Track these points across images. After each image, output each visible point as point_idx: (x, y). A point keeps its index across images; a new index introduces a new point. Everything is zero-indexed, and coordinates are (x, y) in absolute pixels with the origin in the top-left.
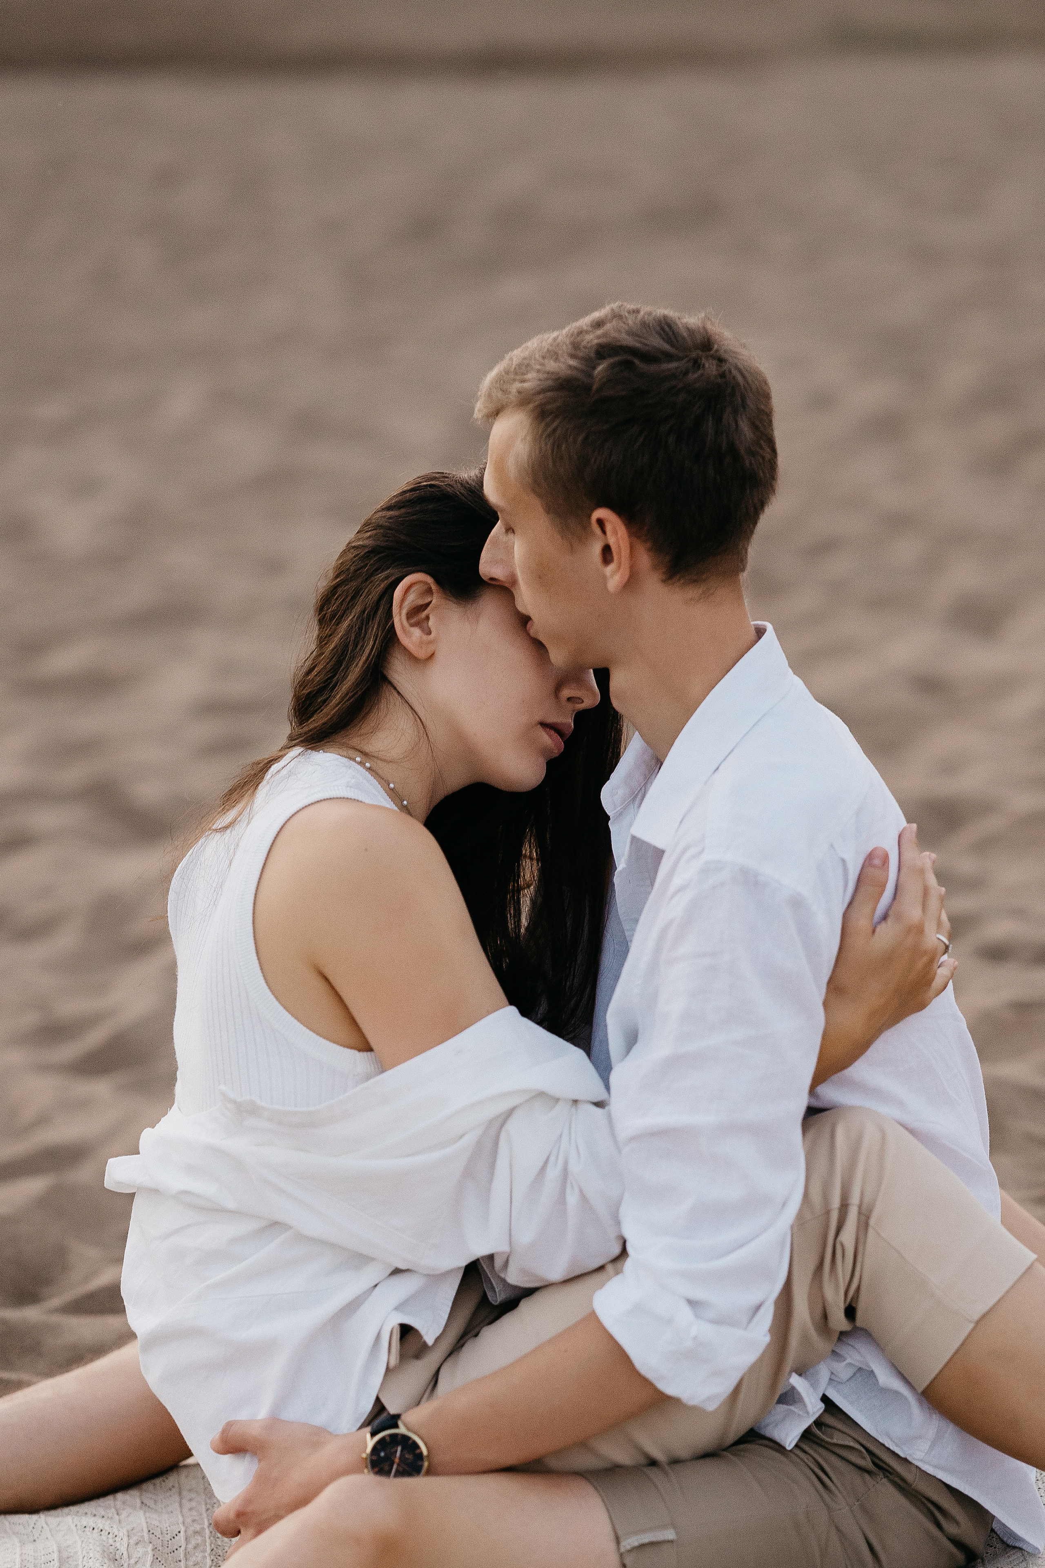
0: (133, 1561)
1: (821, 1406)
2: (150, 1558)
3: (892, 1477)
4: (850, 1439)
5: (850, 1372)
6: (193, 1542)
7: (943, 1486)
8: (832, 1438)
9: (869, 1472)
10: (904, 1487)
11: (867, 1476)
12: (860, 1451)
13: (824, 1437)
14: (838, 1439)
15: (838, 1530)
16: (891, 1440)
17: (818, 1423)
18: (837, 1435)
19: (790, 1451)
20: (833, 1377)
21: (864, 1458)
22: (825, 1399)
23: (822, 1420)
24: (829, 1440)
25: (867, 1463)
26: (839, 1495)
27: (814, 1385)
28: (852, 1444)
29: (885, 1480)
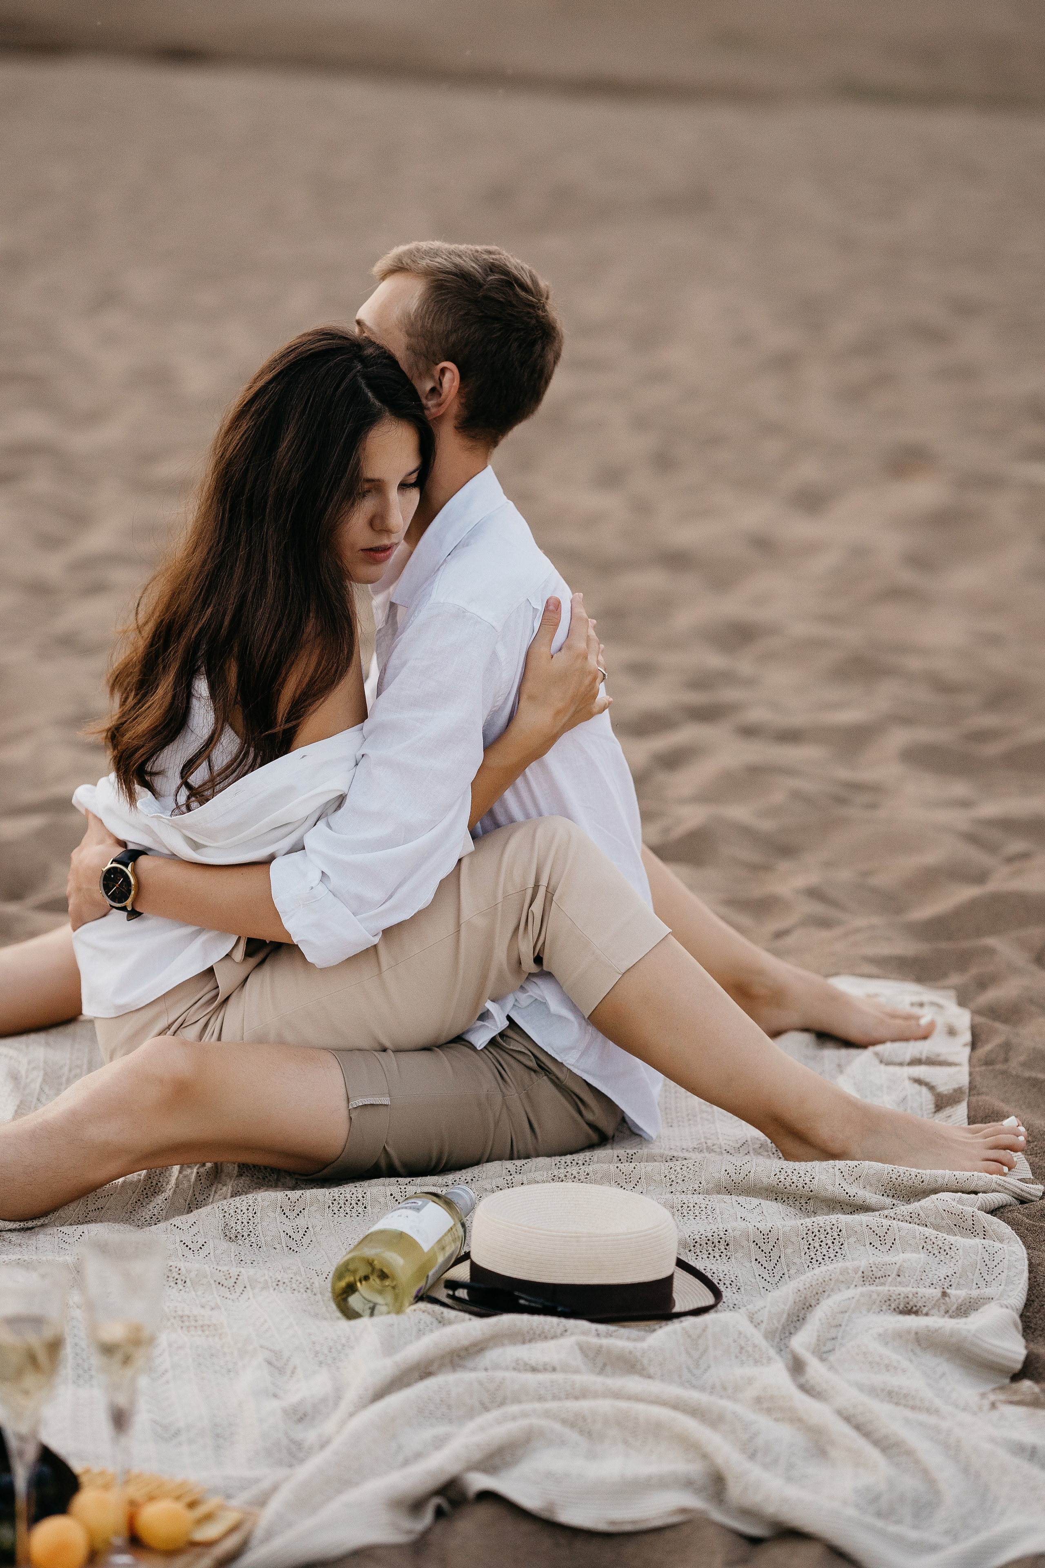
0: (28, 1081)
1: (507, 1023)
2: (40, 1080)
3: (550, 1076)
4: (522, 1046)
5: (530, 1001)
6: (74, 1072)
7: (585, 1084)
8: (509, 1046)
9: (535, 1071)
10: (557, 1083)
11: (533, 1073)
12: (529, 1056)
13: (504, 1044)
14: (513, 1046)
15: (508, 1108)
16: (553, 1049)
17: (502, 1035)
18: (513, 1042)
19: (481, 1050)
20: (516, 1004)
21: (531, 1060)
22: (509, 1018)
23: (505, 1033)
24: (508, 1047)
25: (533, 1064)
26: (512, 1086)
27: (502, 1007)
28: (523, 1050)
29: (545, 1078)
